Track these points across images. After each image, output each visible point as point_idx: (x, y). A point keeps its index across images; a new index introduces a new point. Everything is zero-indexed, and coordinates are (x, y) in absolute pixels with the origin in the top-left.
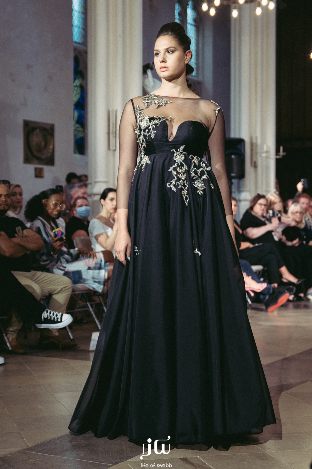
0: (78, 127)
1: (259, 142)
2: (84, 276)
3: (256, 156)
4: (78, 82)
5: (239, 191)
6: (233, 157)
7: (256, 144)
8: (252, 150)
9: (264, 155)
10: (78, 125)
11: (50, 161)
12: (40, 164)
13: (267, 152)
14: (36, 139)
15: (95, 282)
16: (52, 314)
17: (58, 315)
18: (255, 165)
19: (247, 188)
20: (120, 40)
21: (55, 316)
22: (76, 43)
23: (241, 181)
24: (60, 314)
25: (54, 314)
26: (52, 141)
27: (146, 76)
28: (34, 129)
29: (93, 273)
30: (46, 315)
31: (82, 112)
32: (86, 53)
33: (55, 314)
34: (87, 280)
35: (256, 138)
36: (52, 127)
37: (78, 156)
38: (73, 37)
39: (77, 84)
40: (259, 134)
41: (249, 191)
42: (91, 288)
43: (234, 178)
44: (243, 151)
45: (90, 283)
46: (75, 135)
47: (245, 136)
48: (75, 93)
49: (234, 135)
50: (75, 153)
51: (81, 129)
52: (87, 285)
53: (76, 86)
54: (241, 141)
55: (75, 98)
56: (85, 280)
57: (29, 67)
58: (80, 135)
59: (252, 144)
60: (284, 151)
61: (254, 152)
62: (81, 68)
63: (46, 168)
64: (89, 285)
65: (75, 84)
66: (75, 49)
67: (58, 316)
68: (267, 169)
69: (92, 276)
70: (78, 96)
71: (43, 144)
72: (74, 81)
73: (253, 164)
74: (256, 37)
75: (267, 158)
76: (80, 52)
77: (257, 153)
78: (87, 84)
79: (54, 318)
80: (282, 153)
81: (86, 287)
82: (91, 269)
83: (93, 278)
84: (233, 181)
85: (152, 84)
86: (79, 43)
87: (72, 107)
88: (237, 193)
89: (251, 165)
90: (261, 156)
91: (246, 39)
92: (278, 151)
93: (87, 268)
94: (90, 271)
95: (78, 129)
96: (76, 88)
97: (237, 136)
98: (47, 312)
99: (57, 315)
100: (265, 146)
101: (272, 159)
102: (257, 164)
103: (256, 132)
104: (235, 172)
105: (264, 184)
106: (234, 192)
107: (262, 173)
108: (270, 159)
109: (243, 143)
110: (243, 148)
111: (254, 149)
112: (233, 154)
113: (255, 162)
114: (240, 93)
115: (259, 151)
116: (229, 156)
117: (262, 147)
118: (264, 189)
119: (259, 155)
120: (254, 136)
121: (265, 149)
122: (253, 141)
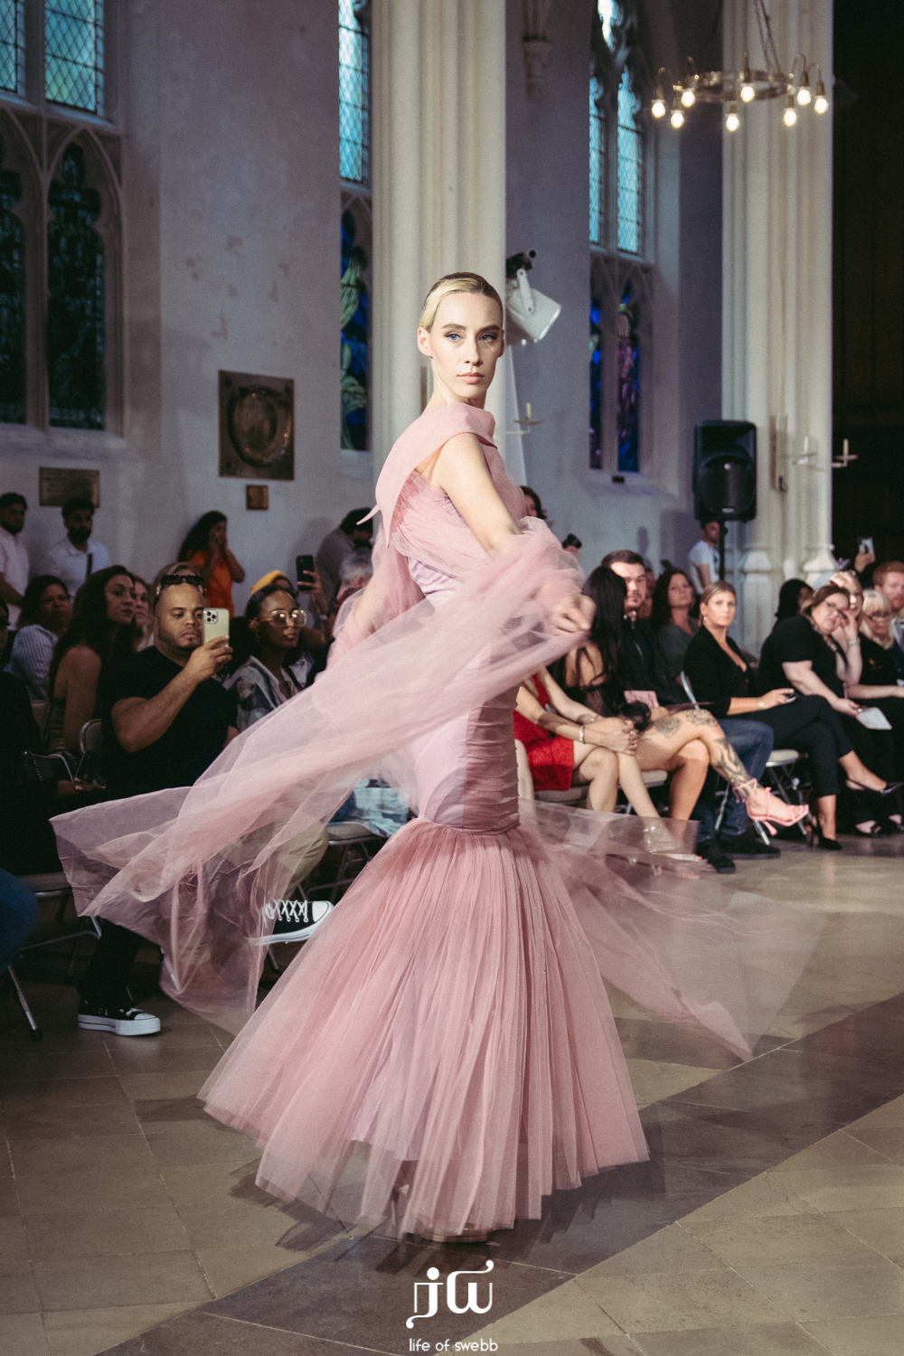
0: (353, 385)
1: (791, 429)
2: (360, 803)
3: (785, 465)
4: (351, 276)
5: (744, 550)
6: (727, 466)
7: (784, 435)
8: (773, 449)
9: (803, 462)
10: (351, 380)
11: (285, 470)
12: (259, 476)
13: (810, 455)
14: (251, 415)
15: (385, 816)
16: (285, 909)
17: (301, 907)
18: (781, 486)
19: (762, 544)
20: (451, 200)
21: (293, 911)
22: (347, 179)
23: (748, 526)
24: (306, 903)
25: (289, 908)
26: (290, 422)
27: (515, 283)
28: (245, 392)
29: (382, 794)
30: (273, 911)
31: (362, 346)
32: (369, 203)
33: (293, 906)
34: (368, 812)
35: (785, 419)
36: (289, 386)
37: (350, 454)
38: (341, 167)
39: (349, 281)
40: (790, 411)
41: (767, 550)
42: (377, 832)
43: (731, 517)
44: (751, 454)
45: (374, 820)
46: (344, 404)
47: (757, 416)
48: (345, 301)
49: (729, 414)
50: (343, 446)
51: (359, 389)
52: (366, 825)
53: (348, 285)
54: (746, 430)
55: (345, 314)
56: (361, 812)
57: (232, 242)
58: (357, 403)
59: (773, 436)
60: (851, 453)
61: (778, 454)
62: (358, 241)
63: (274, 487)
64: (371, 825)
65: (344, 281)
66: (345, 196)
67: (301, 911)
68: (811, 494)
69: (379, 803)
70: (352, 309)
71: (267, 426)
72: (343, 275)
73: (777, 485)
74: (784, 175)
75: (811, 468)
76: (357, 203)
77: (785, 457)
78: (371, 278)
79: (293, 917)
80: (847, 456)
81: (364, 828)
82: (378, 786)
83: (382, 807)
84: (727, 524)
85: (529, 303)
86: (355, 181)
87: (338, 336)
88: (736, 553)
89: (773, 486)
90: (795, 463)
91: (759, 180)
92: (837, 451)
93: (367, 783)
94: (375, 791)
95: (351, 389)
96: (349, 289)
97: (738, 417)
98: (274, 906)
99: (297, 909)
100: (806, 441)
101: (822, 470)
102: (786, 485)
103: (783, 406)
104: (733, 504)
105: (804, 533)
106: (731, 551)
107: (799, 504)
108: (819, 470)
109: (752, 433)
110: (752, 446)
111: (778, 447)
112: (728, 460)
113: (781, 480)
114: (744, 309)
115: (790, 450)
116: (716, 465)
117: (798, 443)
118: (804, 543)
119: (790, 462)
120: (779, 416)
121: (806, 447)
122: (778, 427)
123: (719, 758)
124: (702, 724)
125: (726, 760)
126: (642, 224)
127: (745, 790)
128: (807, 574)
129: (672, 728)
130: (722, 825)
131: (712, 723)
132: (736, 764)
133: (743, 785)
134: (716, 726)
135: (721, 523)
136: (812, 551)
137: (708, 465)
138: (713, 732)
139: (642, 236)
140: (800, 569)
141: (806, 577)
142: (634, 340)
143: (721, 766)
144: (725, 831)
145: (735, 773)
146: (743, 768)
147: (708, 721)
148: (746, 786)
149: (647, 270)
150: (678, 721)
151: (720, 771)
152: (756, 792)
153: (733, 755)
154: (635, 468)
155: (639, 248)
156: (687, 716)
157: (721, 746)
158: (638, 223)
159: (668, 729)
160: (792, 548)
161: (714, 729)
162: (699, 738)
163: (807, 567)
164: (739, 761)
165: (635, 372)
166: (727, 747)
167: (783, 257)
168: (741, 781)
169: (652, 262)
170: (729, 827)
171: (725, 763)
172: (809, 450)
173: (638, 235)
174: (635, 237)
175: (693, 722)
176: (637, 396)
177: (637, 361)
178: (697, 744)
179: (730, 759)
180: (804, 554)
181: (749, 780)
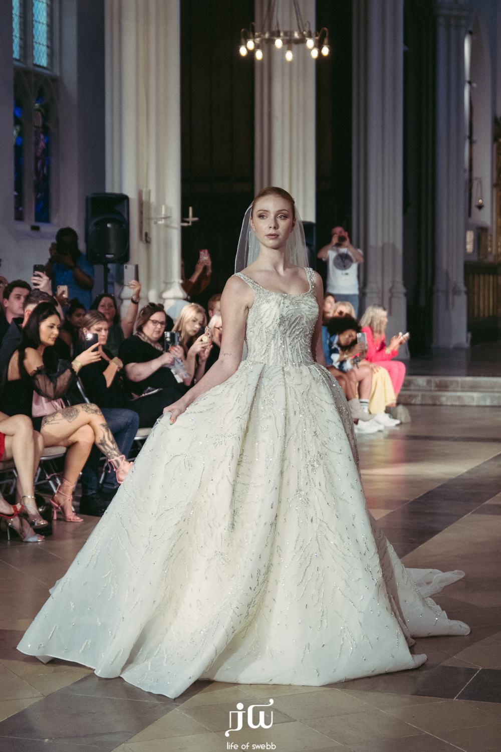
1: (153, 199)
3: (149, 224)
6: (109, 225)
7: (149, 203)
8: (141, 213)
9: (162, 222)
13: (166, 218)
18: (146, 239)
35: (149, 193)
40: (152, 186)
43: (111, 261)
44: (126, 217)
47: (129, 190)
49: (110, 188)
54: (122, 200)
59: (141, 204)
60: (194, 216)
61: (145, 215)
68: (167, 245)
73: (144, 238)
75: (167, 226)
77: (149, 219)
80: (191, 219)
84: (110, 266)
89: (141, 239)
90: (156, 223)
92: (184, 214)
97: (116, 191)
100: (163, 207)
101: (175, 228)
102: (150, 239)
103: (147, 183)
104: (113, 252)
105: (162, 273)
106: (112, 284)
107: (159, 251)
108: (172, 228)
109: (126, 202)
110: (126, 210)
111: (144, 211)
112: (110, 221)
113: (146, 234)
114: (120, 115)
115: (153, 215)
116: (102, 224)
117: (158, 210)
118: (162, 278)
119: (152, 222)
120: (144, 190)
121: (163, 212)
122: (144, 198)
123: (102, 438)
124: (93, 413)
125: (106, 439)
126: (50, 47)
127: (117, 461)
128: (164, 300)
129: (73, 416)
130: (104, 481)
131: (98, 413)
132: (112, 442)
133: (116, 458)
134: (101, 415)
135: (105, 265)
136: (168, 284)
137: (96, 224)
138: (98, 420)
139: (51, 55)
140: (160, 296)
141: (164, 302)
142: (46, 130)
143: (103, 443)
144: (106, 486)
145: (111, 449)
146: (117, 446)
147: (96, 411)
148: (118, 459)
149: (55, 80)
150: (77, 411)
151: (101, 447)
152: (124, 463)
153: (111, 436)
154: (47, 220)
155: (48, 64)
156: (83, 407)
157: (104, 429)
158: (48, 47)
159: (70, 416)
160: (154, 282)
161: (100, 416)
162: (89, 424)
163: (165, 295)
164: (114, 441)
165: (46, 152)
166: (107, 430)
167: (147, 80)
168: (115, 455)
169: (58, 74)
170: (108, 483)
171: (105, 441)
172: (165, 215)
173: (48, 55)
174: (45, 56)
175: (87, 411)
176: (48, 169)
177: (47, 144)
178: (88, 427)
179: (109, 437)
180: (163, 286)
181: (120, 455)
